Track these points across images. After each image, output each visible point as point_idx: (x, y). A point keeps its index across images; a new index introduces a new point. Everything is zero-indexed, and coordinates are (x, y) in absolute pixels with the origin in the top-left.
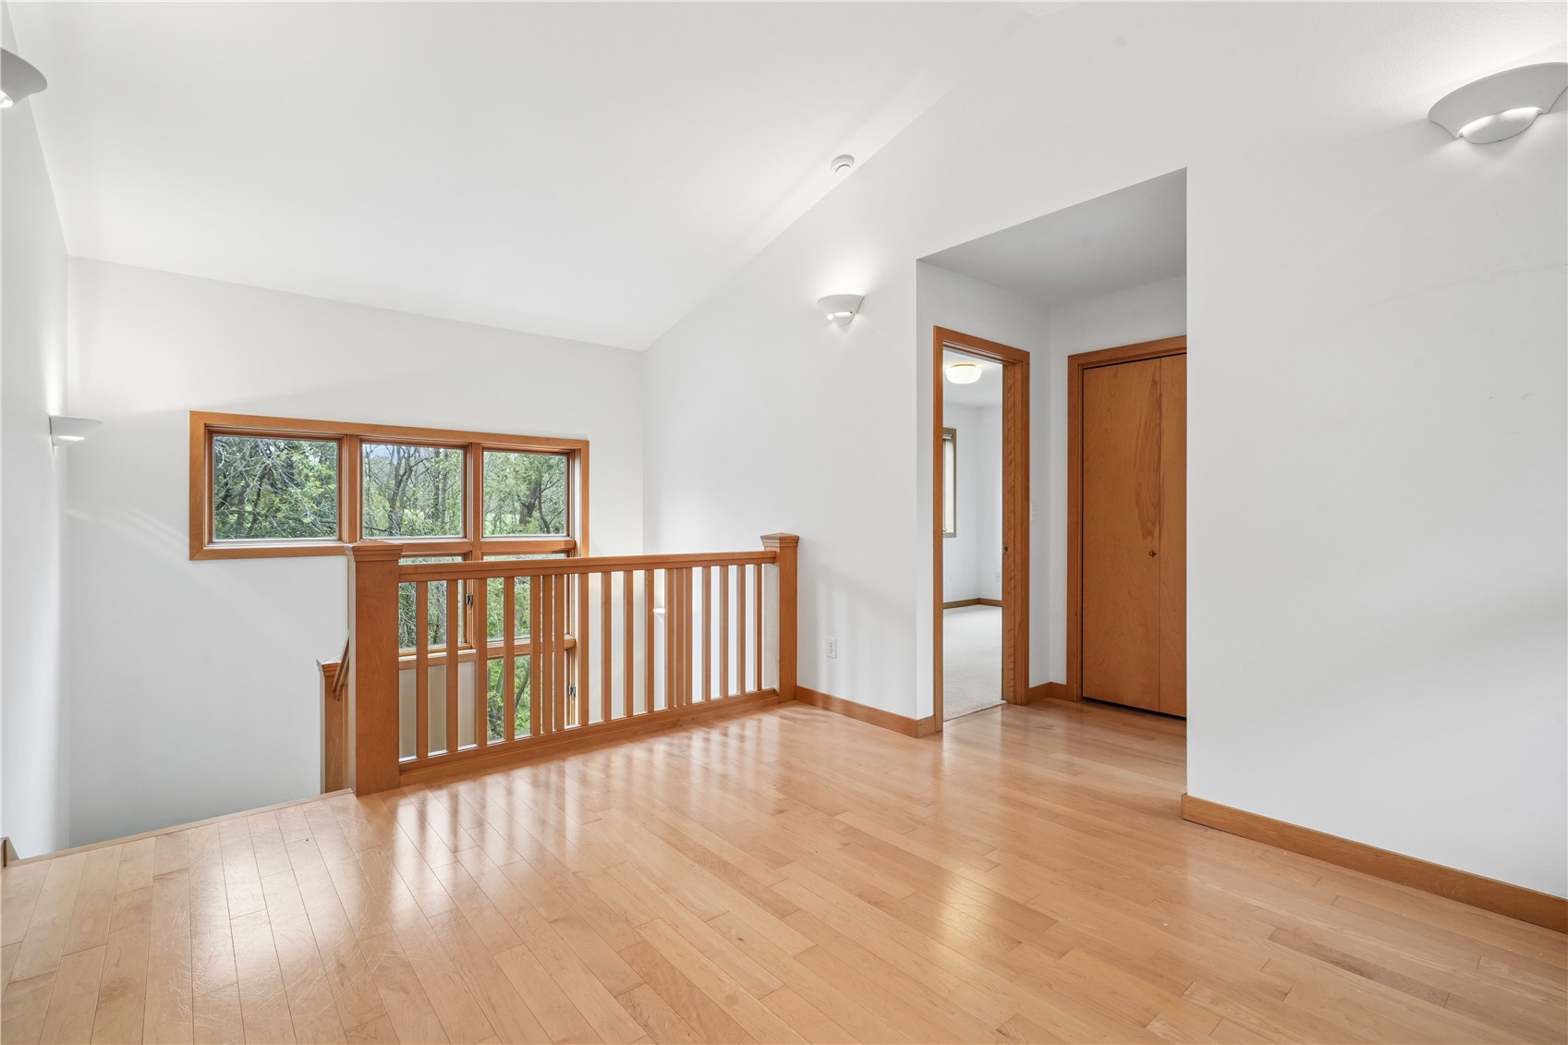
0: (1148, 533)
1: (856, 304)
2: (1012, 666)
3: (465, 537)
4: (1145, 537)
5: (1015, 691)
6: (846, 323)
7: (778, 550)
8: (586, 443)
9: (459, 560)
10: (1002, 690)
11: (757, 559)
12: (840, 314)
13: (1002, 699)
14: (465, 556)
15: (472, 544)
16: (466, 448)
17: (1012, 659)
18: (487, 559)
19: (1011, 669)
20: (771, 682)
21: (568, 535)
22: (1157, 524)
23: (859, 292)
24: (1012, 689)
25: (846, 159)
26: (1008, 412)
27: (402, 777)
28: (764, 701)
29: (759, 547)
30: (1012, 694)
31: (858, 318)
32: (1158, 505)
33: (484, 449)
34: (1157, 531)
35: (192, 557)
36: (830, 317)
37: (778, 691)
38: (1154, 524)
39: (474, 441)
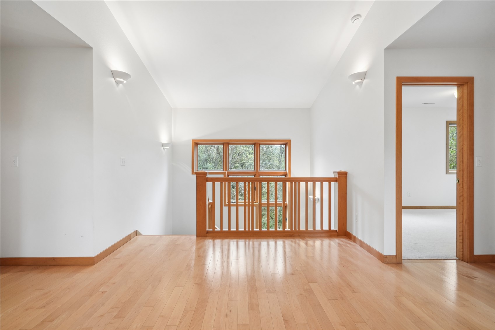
1: (363, 76)
2: (461, 241)
3: (255, 170)
5: (463, 254)
6: (361, 84)
7: (337, 177)
8: (290, 141)
9: (253, 177)
10: (456, 252)
11: (329, 180)
12: (357, 81)
13: (456, 257)
14: (255, 175)
15: (256, 172)
16: (255, 144)
17: (461, 237)
18: (261, 177)
19: (460, 243)
20: (334, 227)
21: (285, 170)
23: (364, 70)
24: (462, 253)
25: (357, 16)
26: (460, 110)
27: (207, 234)
28: (330, 234)
29: (332, 176)
30: (461, 256)
31: (365, 81)
33: (260, 144)
35: (192, 174)
36: (354, 83)
37: (337, 231)
39: (256, 142)
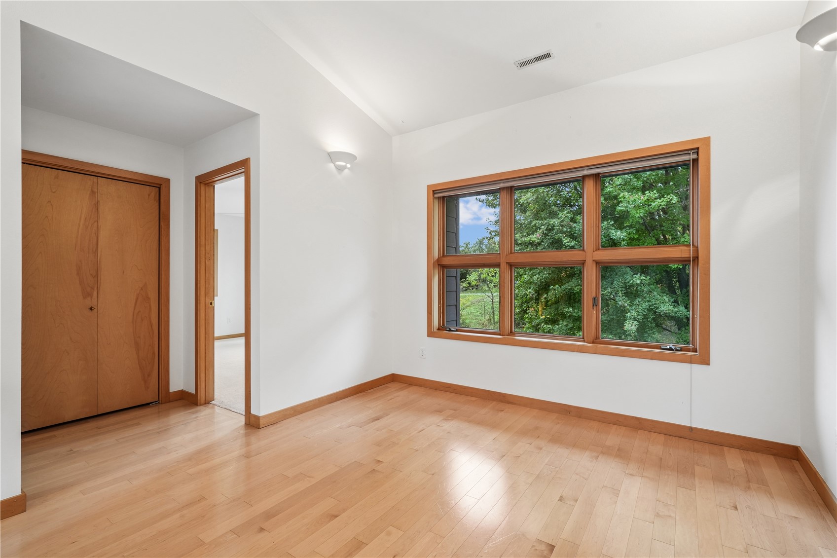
0: (87, 295)
4: (84, 298)
22: (96, 288)
32: (96, 275)
34: (95, 293)
38: (92, 288)
